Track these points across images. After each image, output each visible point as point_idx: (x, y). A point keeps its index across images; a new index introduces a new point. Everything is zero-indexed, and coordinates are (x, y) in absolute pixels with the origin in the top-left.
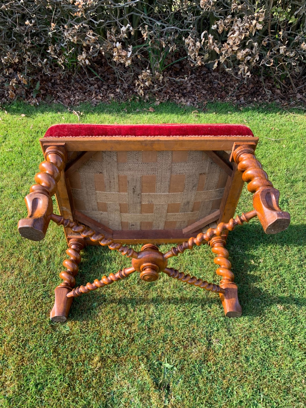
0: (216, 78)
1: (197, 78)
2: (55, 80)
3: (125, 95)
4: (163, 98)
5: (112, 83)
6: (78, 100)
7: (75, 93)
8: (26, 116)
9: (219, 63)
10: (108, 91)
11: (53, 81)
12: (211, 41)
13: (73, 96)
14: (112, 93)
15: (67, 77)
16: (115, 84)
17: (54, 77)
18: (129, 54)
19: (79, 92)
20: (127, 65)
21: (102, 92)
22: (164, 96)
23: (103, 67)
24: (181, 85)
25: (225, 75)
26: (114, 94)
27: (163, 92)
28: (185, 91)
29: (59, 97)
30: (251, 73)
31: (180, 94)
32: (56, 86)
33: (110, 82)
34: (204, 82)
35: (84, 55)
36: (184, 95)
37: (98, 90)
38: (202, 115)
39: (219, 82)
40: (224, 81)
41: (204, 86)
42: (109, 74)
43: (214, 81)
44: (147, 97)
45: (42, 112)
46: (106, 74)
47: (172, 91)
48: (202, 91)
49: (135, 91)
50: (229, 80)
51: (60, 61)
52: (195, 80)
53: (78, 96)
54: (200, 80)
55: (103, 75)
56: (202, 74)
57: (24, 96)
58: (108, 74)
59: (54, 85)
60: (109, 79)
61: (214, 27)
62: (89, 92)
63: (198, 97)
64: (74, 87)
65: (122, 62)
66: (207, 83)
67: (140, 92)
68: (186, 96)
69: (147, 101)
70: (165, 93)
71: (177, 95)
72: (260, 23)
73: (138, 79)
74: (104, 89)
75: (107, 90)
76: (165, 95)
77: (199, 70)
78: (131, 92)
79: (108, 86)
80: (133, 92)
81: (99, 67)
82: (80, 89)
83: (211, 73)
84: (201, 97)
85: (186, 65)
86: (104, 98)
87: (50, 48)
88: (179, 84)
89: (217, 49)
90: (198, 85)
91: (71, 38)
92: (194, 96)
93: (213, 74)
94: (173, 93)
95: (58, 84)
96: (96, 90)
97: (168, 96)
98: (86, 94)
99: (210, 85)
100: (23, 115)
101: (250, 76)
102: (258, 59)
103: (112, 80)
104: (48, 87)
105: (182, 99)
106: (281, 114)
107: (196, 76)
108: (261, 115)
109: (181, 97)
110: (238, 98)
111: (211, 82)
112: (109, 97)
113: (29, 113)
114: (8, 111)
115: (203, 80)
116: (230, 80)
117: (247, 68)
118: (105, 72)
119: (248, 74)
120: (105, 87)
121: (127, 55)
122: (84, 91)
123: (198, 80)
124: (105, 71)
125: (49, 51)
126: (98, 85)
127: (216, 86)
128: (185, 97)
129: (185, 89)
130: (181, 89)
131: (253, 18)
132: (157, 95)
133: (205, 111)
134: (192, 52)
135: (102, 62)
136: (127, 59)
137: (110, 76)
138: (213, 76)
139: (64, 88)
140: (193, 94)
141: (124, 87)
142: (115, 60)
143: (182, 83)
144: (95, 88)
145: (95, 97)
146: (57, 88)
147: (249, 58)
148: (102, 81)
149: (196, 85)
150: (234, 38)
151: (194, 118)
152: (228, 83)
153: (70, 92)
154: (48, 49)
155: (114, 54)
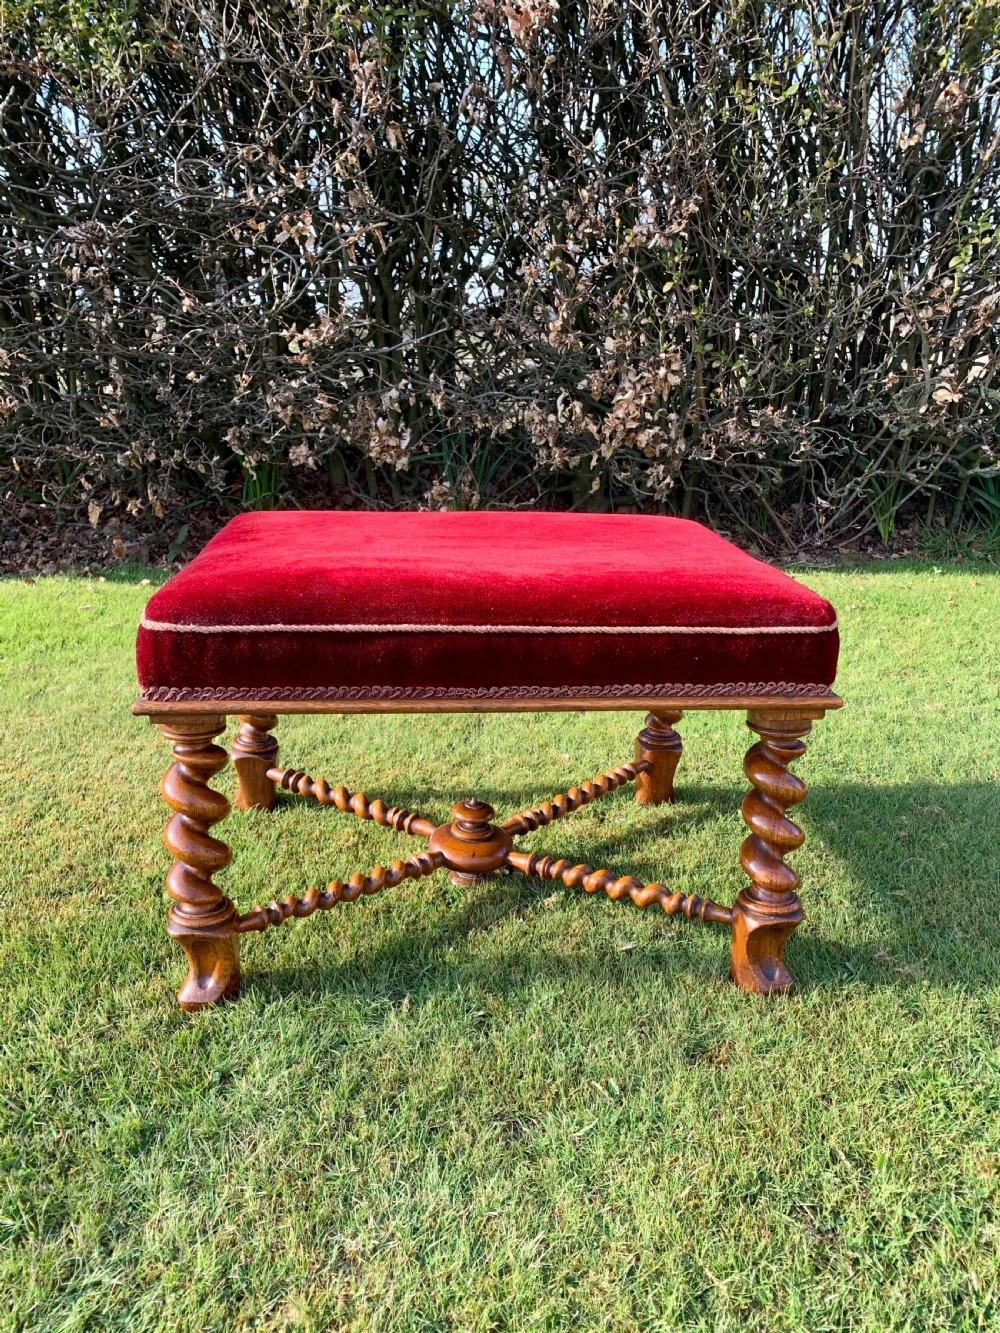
8: (153, 584)
9: (600, 459)
12: (578, 410)
18: (404, 444)
20: (399, 467)
35: (303, 449)
51: (250, 462)
61: (582, 385)
65: (389, 460)
72: (674, 372)
87: (231, 431)
89: (593, 428)
91: (279, 409)
100: (146, 582)
101: (671, 485)
102: (683, 448)
113: (159, 580)
114: (108, 579)
117: (662, 468)
119: (668, 480)
121: (398, 447)
125: (227, 438)
131: (657, 365)
134: (541, 438)
136: (399, 457)
142: (373, 455)
147: (664, 446)
150: (626, 403)
154: (226, 435)
155: (372, 444)
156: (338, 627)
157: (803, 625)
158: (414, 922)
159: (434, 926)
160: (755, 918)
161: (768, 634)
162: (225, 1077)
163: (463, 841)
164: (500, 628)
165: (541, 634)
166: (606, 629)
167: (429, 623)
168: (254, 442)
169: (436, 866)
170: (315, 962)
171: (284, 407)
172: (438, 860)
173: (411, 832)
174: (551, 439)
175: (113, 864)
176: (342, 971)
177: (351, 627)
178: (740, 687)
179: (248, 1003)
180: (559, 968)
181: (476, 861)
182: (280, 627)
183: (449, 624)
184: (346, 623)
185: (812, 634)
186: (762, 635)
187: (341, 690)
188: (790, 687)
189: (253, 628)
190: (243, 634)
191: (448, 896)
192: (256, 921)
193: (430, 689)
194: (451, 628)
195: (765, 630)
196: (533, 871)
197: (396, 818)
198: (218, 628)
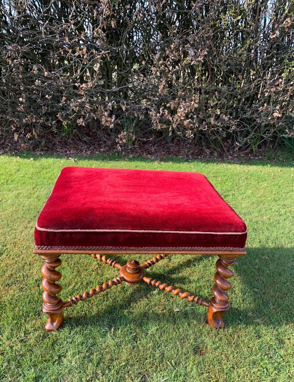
0: (172, 146)
3: (107, 152)
4: (135, 154)
6: (73, 154)
7: (70, 150)
8: (34, 160)
9: (172, 128)
10: (95, 150)
11: (53, 143)
12: (166, 113)
13: (68, 151)
14: (98, 151)
16: (100, 147)
18: (113, 120)
19: (73, 149)
20: (111, 127)
21: (90, 150)
24: (148, 149)
25: (179, 145)
29: (58, 151)
30: (194, 135)
31: (147, 153)
35: (81, 120)
36: (150, 154)
37: (87, 149)
38: (162, 163)
39: (174, 148)
40: (178, 148)
41: (164, 150)
43: (171, 148)
44: (123, 153)
45: (46, 158)
48: (162, 152)
51: (65, 123)
53: (73, 152)
56: (162, 144)
57: (32, 150)
59: (55, 145)
60: (95, 144)
61: (168, 105)
62: (80, 150)
63: (159, 155)
64: (69, 147)
65: (108, 125)
66: (166, 149)
67: (119, 148)
69: (123, 156)
70: (136, 152)
71: (144, 153)
72: (196, 103)
73: (118, 138)
77: (160, 142)
79: (95, 147)
83: (168, 144)
84: (162, 155)
86: (92, 153)
87: (59, 114)
88: (146, 149)
89: (171, 119)
90: (160, 149)
91: (74, 108)
92: (157, 154)
93: (170, 144)
94: (142, 153)
95: (57, 145)
97: (138, 154)
98: (78, 151)
99: (168, 150)
100: (32, 159)
101: (193, 137)
102: (197, 126)
103: (97, 145)
104: (50, 146)
105: (149, 155)
106: (217, 164)
108: (203, 164)
110: (187, 156)
111: (168, 148)
112: (95, 153)
113: (36, 158)
114: (20, 157)
115: (163, 147)
116: (182, 148)
117: (191, 131)
119: (192, 135)
120: (93, 148)
121: (111, 121)
122: (77, 149)
123: (159, 147)
125: (58, 116)
126: (87, 146)
127: (172, 150)
129: (150, 151)
130: (148, 151)
131: (192, 100)
132: (130, 153)
133: (165, 161)
134: (155, 120)
135: (89, 134)
136: (111, 124)
139: (62, 147)
142: (103, 123)
144: (85, 148)
145: (85, 152)
146: (56, 147)
147: (192, 125)
148: (90, 145)
149: (158, 150)
150: (181, 112)
151: (157, 165)
153: (67, 149)
154: (57, 115)
155: (103, 120)
156: (97, 230)
157: (237, 232)
158: (115, 299)
159: (121, 300)
160: (215, 308)
161: (226, 235)
162: (60, 357)
163: (130, 273)
164: (146, 231)
165: (159, 233)
166: (178, 232)
167: (125, 229)
168: (66, 117)
169: (122, 281)
170: (86, 314)
171: (76, 107)
172: (123, 279)
173: (114, 267)
174: (158, 121)
175: (24, 274)
176: (94, 317)
177: (101, 230)
178: (217, 248)
179: (66, 329)
180: (157, 317)
181: (134, 280)
182: (79, 230)
183: (131, 230)
184: (99, 229)
185: (239, 235)
186: (225, 235)
187: (97, 247)
188: (232, 248)
189: (71, 230)
190: (68, 232)
191: (125, 289)
192: (69, 304)
193: (124, 248)
194: (132, 231)
195: (226, 233)
196: (150, 283)
197: (110, 262)
198: (60, 231)
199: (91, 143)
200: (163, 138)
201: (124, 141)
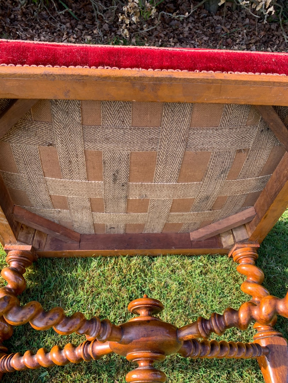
0: (219, 22)
1: (194, 22)
2: (15, 16)
3: (105, 37)
4: (154, 43)
5: (89, 23)
7: (40, 33)
10: (84, 32)
11: (12, 16)
13: (37, 36)
14: (89, 35)
15: (31, 13)
16: (93, 24)
17: (15, 11)
19: (46, 32)
21: (76, 33)
22: (156, 41)
23: (78, 3)
24: (176, 30)
25: (230, 20)
26: (92, 36)
27: (154, 35)
28: (181, 36)
29: (19, 37)
30: (275, 9)
31: (176, 40)
32: (16, 23)
33: (87, 22)
34: (204, 26)
37: (71, 31)
39: (223, 27)
40: (229, 27)
41: (205, 32)
42: (86, 12)
43: (217, 26)
44: (134, 41)
46: (82, 11)
47: (165, 35)
48: (203, 37)
49: (119, 33)
50: (234, 25)
52: (193, 24)
53: (44, 37)
54: (200, 25)
55: (78, 12)
56: (201, 17)
58: (84, 12)
59: (14, 22)
60: (85, 18)
62: (58, 32)
63: (198, 43)
64: (39, 25)
66: (208, 28)
67: (124, 32)
68: (183, 42)
70: (157, 37)
71: (171, 40)
74: (79, 29)
75: (82, 31)
76: (157, 39)
77: (198, 12)
78: (113, 34)
79: (84, 26)
80: (116, 34)
81: (74, 3)
82: (48, 28)
83: (212, 16)
84: (202, 43)
85: (181, 5)
86: (78, 40)
88: (174, 28)
90: (198, 30)
92: (193, 42)
93: (215, 17)
94: (166, 38)
95: (18, 21)
96: (68, 30)
97: (160, 40)
98: (55, 34)
99: (212, 31)
101: (273, 13)
103: (89, 19)
104: (6, 23)
107: (194, 19)
109: (177, 42)
111: (212, 27)
112: (85, 40)
115: (203, 25)
116: (236, 25)
118: (81, 9)
119: (271, 9)
120: (80, 27)
122: (53, 31)
123: (197, 24)
124: (80, 7)
126: (71, 24)
127: (219, 31)
128: (181, 43)
129: (182, 33)
130: (177, 34)
132: (146, 39)
137: (88, 15)
138: (215, 20)
139: (27, 25)
140: (192, 39)
141: (105, 28)
143: (177, 27)
144: (67, 28)
145: (66, 38)
146: (17, 25)
148: (76, 19)
149: (194, 30)
152: (234, 30)
153: (34, 31)
199: (80, 16)
200: (204, 4)
201: (134, 19)
